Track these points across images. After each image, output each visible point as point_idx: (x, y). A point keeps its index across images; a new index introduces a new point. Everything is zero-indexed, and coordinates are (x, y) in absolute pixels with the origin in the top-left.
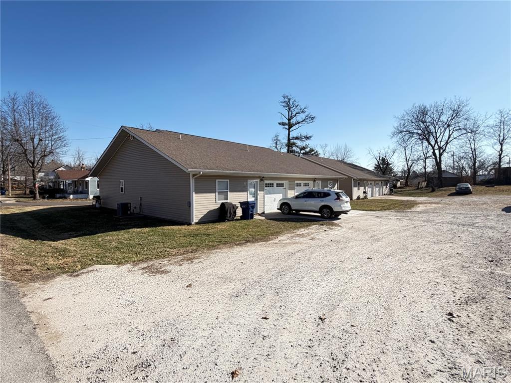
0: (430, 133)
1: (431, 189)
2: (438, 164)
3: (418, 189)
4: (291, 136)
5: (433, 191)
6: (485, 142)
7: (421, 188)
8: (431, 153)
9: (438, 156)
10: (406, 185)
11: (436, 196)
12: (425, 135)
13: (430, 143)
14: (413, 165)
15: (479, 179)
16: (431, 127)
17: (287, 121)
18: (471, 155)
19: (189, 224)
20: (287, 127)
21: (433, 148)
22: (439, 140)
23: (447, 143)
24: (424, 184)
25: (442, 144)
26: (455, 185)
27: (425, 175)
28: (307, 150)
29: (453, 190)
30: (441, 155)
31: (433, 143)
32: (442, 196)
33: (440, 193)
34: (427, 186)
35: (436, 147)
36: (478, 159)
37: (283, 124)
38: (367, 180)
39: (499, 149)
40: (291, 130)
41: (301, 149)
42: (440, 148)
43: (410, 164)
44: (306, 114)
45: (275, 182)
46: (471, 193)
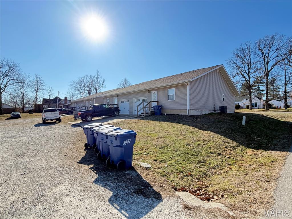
15: (25, 110)
18: (21, 96)
23: (5, 86)
36: (25, 98)
46: (20, 117)
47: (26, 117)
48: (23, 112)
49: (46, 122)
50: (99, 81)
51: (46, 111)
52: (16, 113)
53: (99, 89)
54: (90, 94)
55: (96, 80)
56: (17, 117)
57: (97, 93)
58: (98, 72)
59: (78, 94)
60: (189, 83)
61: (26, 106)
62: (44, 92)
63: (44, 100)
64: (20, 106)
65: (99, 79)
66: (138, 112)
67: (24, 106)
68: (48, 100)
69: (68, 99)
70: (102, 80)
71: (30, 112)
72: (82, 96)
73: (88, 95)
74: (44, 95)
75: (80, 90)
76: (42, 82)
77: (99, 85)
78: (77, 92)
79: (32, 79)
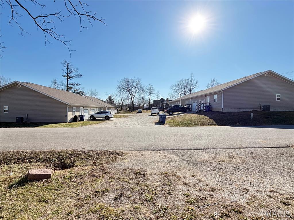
0: (130, 89)
1: (131, 111)
2: (133, 102)
3: (126, 111)
4: (69, 83)
5: (131, 112)
6: (146, 95)
7: (127, 111)
8: (130, 97)
9: (132, 98)
10: (121, 110)
11: (133, 114)
12: (128, 90)
13: (130, 93)
14: (124, 101)
15: (145, 107)
16: (130, 88)
17: (66, 75)
18: (142, 99)
19: (66, 123)
20: (67, 78)
21: (131, 95)
22: (133, 93)
23: (135, 94)
24: (128, 109)
25: (134, 94)
26: (138, 110)
27: (128, 105)
28: (78, 91)
29: (137, 111)
30: (133, 98)
31: (131, 93)
32: (134, 113)
33: (134, 112)
34: (129, 110)
35: (132, 95)
36: (144, 100)
37: (65, 76)
38: (111, 108)
39: (149, 97)
40: (68, 80)
41: (75, 91)
42: (133, 95)
43: (122, 101)
44: (78, 73)
45: (86, 108)
46: (142, 112)
47: (144, 112)
48: (143, 109)
49: (153, 114)
50: (192, 83)
51: (153, 109)
52: (140, 110)
53: (193, 90)
54: (185, 95)
55: (190, 82)
56: (140, 112)
57: (190, 93)
58: (192, 75)
59: (177, 95)
60: (223, 92)
61: (144, 105)
62: (154, 95)
63: (154, 100)
64: (142, 105)
65: (192, 81)
66: (196, 110)
67: (143, 105)
68: (157, 101)
69: (169, 99)
70: (195, 81)
71: (147, 109)
72: (179, 96)
73: (184, 95)
74: (154, 97)
75: (178, 92)
76: (153, 89)
77: (192, 86)
78: (176, 93)
79: (148, 87)
